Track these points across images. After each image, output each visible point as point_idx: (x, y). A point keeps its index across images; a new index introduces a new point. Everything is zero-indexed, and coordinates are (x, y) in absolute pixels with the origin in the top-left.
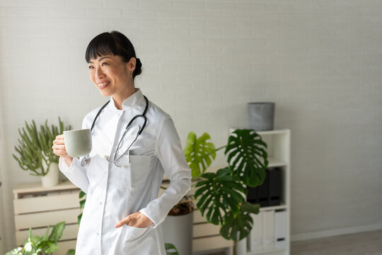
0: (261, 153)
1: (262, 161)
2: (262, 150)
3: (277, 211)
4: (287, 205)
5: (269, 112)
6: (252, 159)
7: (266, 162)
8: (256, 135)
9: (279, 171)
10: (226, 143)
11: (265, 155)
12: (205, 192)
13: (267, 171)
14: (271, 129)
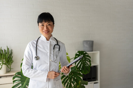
0: (88, 60)
1: (89, 63)
2: (88, 59)
3: (95, 83)
4: (99, 81)
5: (91, 45)
6: (85, 63)
7: (90, 64)
8: (86, 53)
9: (95, 68)
10: (74, 57)
11: (90, 61)
13: (91, 67)
14: (92, 51)
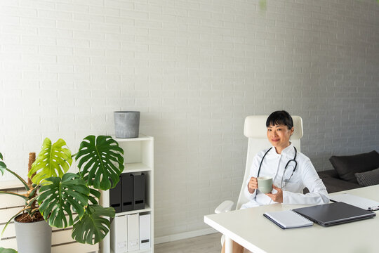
1: (117, 165)
3: (141, 214)
4: (151, 209)
6: (106, 164)
7: (122, 167)
8: (113, 141)
9: (144, 176)
12: (49, 197)
14: (137, 137)
